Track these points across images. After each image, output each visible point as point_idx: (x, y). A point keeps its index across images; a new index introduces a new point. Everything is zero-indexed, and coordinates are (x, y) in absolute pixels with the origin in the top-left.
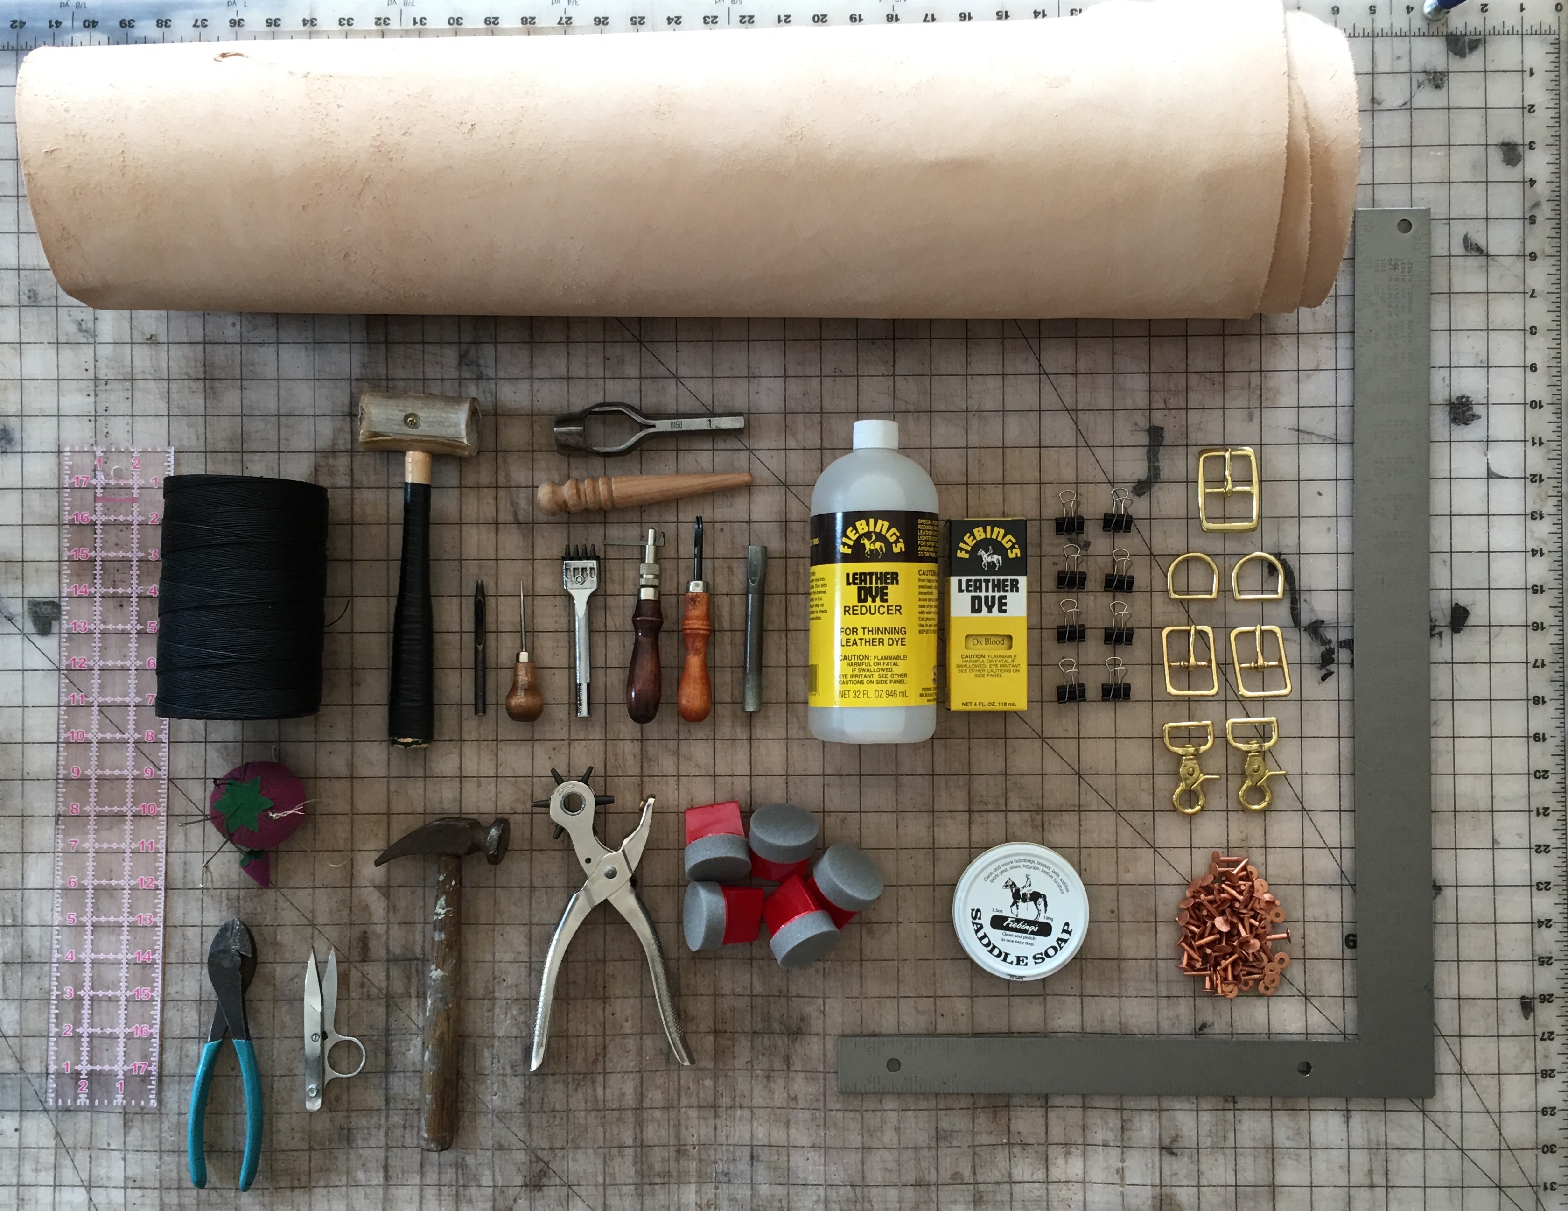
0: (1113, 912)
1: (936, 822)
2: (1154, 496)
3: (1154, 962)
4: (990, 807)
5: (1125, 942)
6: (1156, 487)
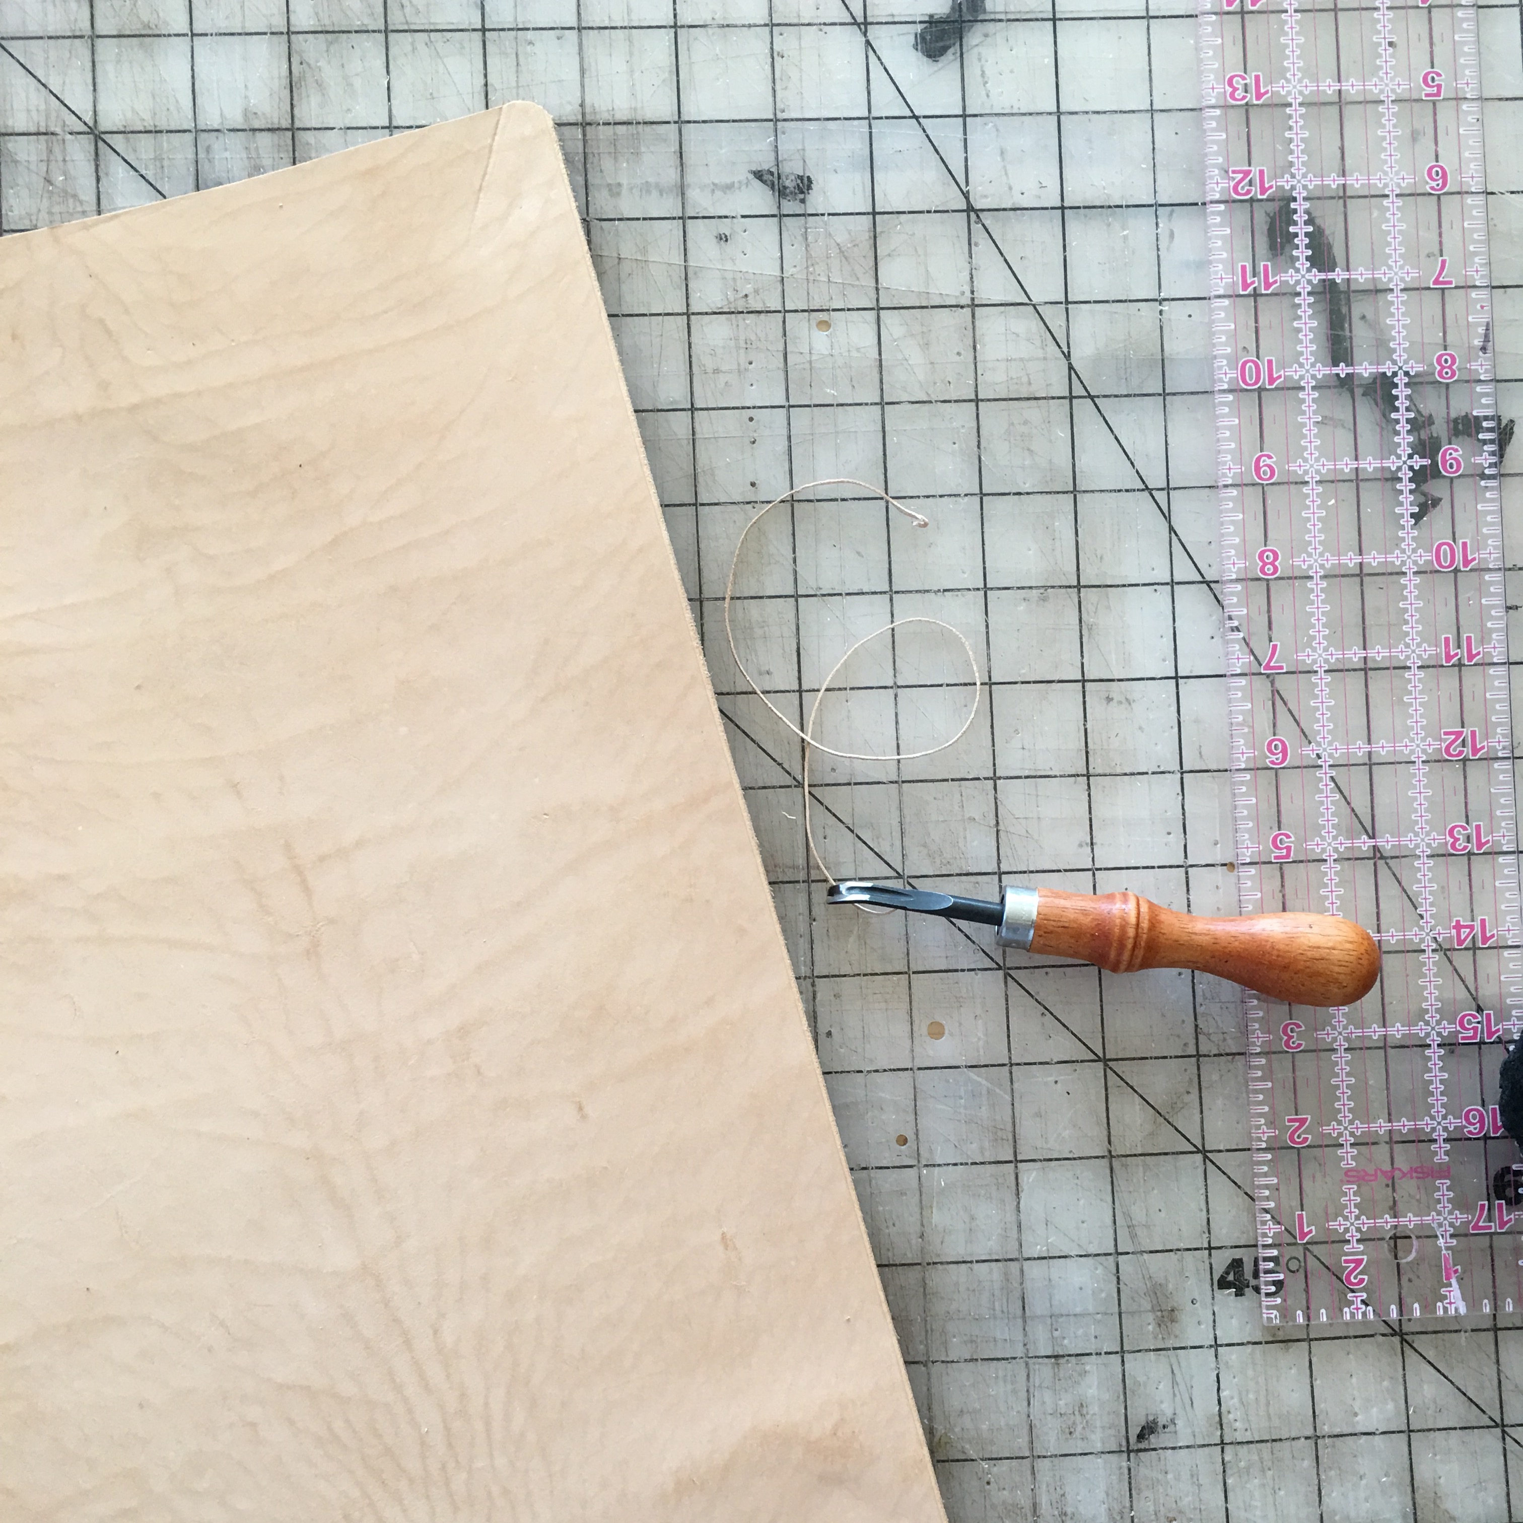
0: (903, 1141)
2: (971, 58)
3: (1014, 1266)
5: (937, 1218)
6: (974, 37)
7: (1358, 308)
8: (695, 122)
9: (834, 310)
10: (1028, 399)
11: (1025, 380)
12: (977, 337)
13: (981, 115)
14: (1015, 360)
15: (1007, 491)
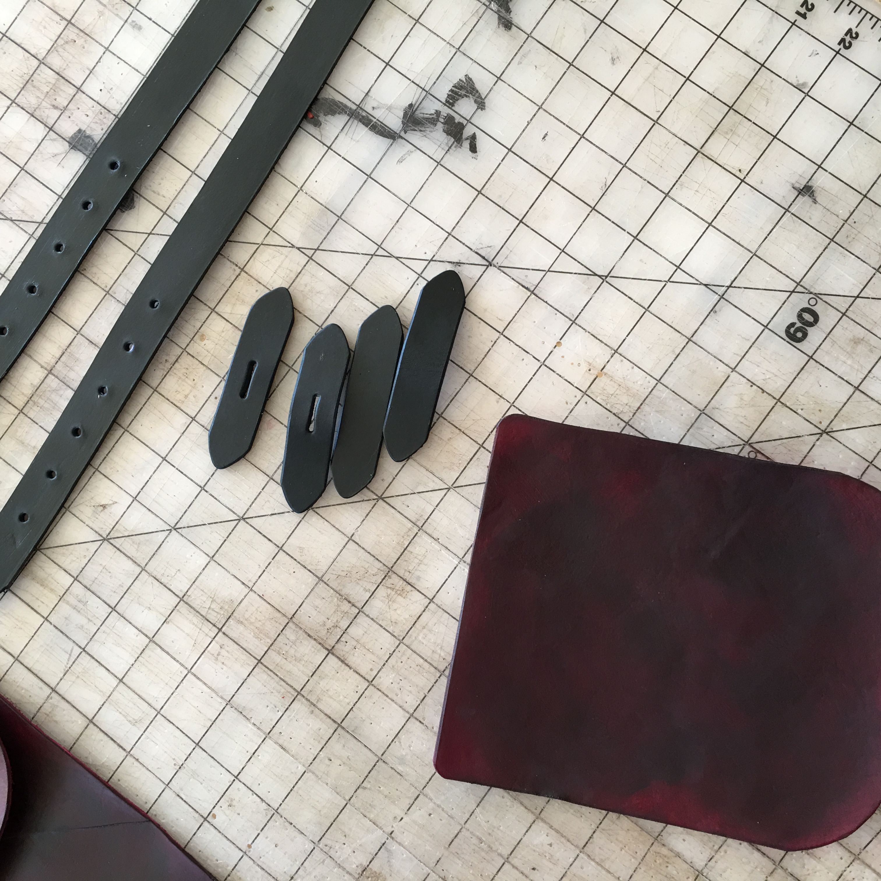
1: (313, 699)
4: (344, 624)
7: (368, 108)
8: (83, 326)
9: (199, 329)
10: (297, 276)
11: (288, 272)
12: (256, 278)
13: (170, 206)
14: (277, 269)
15: (328, 315)
